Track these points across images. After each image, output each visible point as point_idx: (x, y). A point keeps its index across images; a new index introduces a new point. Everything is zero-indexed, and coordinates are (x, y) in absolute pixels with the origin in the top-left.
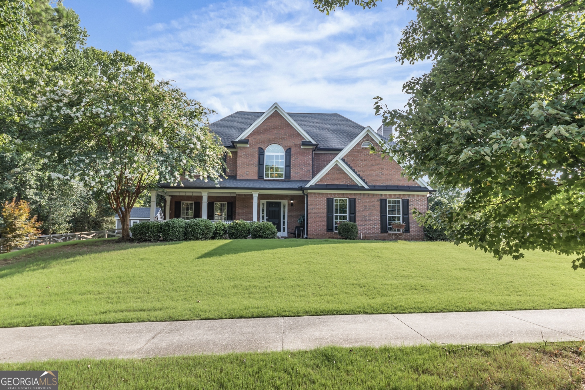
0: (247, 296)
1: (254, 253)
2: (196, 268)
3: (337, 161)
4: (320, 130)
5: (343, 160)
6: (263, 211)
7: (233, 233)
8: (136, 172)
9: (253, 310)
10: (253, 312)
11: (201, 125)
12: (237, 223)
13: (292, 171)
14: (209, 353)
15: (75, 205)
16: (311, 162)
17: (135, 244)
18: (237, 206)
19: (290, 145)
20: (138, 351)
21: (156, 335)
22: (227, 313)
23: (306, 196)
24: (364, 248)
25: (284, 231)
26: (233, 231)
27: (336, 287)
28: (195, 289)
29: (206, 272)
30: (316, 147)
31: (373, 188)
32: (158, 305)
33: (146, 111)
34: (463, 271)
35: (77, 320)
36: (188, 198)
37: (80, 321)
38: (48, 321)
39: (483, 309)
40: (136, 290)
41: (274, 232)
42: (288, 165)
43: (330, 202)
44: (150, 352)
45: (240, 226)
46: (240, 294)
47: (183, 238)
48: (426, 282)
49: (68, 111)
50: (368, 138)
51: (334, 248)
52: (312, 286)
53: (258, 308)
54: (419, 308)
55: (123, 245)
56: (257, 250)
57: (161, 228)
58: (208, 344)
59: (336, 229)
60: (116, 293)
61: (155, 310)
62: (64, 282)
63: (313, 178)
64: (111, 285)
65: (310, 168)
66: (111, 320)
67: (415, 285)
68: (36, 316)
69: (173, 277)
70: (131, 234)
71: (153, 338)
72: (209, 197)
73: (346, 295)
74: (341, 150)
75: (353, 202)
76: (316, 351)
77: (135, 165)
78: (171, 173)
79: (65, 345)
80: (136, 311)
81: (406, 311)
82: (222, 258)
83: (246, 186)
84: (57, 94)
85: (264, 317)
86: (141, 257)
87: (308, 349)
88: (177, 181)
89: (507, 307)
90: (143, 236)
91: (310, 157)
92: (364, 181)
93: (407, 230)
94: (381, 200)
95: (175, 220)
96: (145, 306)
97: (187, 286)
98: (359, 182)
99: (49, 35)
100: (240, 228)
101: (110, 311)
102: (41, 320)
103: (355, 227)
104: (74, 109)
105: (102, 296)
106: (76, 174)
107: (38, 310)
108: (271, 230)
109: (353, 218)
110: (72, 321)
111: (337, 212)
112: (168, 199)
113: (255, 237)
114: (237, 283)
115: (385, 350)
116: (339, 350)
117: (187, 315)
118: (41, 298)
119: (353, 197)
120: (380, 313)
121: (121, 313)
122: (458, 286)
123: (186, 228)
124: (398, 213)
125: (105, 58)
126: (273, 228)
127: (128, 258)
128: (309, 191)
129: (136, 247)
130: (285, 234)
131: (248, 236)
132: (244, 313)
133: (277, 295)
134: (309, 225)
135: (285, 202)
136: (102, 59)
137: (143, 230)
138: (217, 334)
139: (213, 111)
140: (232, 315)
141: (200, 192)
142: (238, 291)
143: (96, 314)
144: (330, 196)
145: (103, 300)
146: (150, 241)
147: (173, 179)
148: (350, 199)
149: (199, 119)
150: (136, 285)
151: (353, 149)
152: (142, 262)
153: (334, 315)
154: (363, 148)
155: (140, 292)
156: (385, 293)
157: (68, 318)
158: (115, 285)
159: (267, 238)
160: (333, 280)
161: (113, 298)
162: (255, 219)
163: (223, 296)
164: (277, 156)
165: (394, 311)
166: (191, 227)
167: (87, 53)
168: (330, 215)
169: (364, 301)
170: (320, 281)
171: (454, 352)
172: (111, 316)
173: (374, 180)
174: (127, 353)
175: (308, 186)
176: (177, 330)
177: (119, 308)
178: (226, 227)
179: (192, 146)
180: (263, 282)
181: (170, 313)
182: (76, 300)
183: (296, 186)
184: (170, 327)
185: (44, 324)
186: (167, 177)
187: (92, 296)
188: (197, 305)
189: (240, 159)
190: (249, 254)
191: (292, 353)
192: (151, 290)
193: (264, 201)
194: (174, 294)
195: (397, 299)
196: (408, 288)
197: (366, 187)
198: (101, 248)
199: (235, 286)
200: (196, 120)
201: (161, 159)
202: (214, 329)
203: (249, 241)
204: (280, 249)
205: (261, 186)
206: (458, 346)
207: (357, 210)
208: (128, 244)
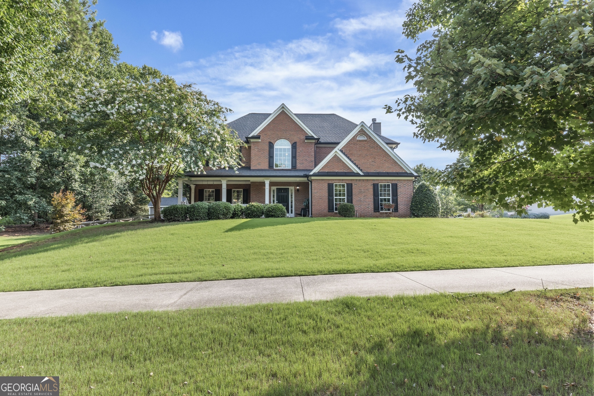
0: (266, 260)
1: (268, 228)
2: (219, 240)
3: (336, 152)
4: (320, 127)
5: (341, 151)
6: (274, 196)
7: (249, 213)
8: (163, 161)
9: (272, 271)
10: (272, 273)
11: (220, 122)
12: (253, 205)
13: (298, 161)
14: (237, 305)
15: (114, 196)
16: (313, 154)
17: (166, 223)
18: (251, 192)
19: (296, 139)
20: (172, 305)
21: (187, 292)
22: (250, 274)
23: (310, 183)
24: (362, 223)
25: (292, 213)
26: (249, 212)
27: (343, 252)
28: (220, 256)
29: (229, 243)
30: (318, 142)
31: (367, 175)
32: (188, 269)
33: (171, 108)
34: (451, 238)
35: (116, 282)
36: (210, 186)
37: (119, 283)
38: (90, 284)
39: (475, 266)
40: (168, 257)
41: (284, 212)
42: (294, 157)
43: (330, 187)
44: (183, 305)
45: (255, 207)
46: (260, 259)
47: (207, 218)
48: (420, 247)
49: (104, 108)
50: (362, 132)
51: (337, 223)
52: (322, 251)
53: (277, 269)
54: (419, 267)
55: (155, 224)
56: (271, 226)
57: (188, 210)
58: (235, 297)
59: (336, 209)
60: (151, 260)
61: (186, 272)
62: (105, 253)
63: (315, 167)
64: (146, 254)
65: (313, 159)
66: (147, 281)
67: (412, 249)
68: (79, 280)
69: (199, 247)
70: (162, 215)
71: (185, 294)
72: (227, 185)
73: (353, 258)
74: (338, 143)
75: (350, 187)
76: (336, 300)
77: (162, 156)
78: (196, 163)
79: (105, 302)
80: (169, 274)
81: (408, 269)
82: (241, 232)
83: (259, 175)
84: (94, 94)
85: (283, 276)
86: (172, 232)
87: (328, 299)
88: (200, 170)
89: (497, 265)
90: (172, 217)
91: (313, 150)
92: (359, 168)
93: (396, 209)
94: (374, 184)
95: (199, 203)
96: (176, 270)
97: (213, 254)
98: (356, 170)
99: (85, 43)
100: (255, 209)
101: (145, 275)
102: (84, 282)
103: (352, 207)
104: (109, 107)
105: (138, 262)
106: (111, 163)
107: (82, 275)
108: (281, 210)
109: (350, 200)
110: (111, 283)
111: (336, 195)
112: (193, 187)
113: (268, 216)
114: (256, 251)
115: (399, 299)
116: (358, 299)
117: (214, 276)
118: (84, 266)
119: (350, 182)
120: (386, 272)
121: (155, 276)
122: (449, 250)
123: (209, 209)
124: (389, 195)
125: (136, 72)
126: (283, 208)
127: (160, 234)
128: (313, 178)
129: (167, 225)
130: (293, 215)
131: (262, 216)
132: (265, 274)
133: (292, 259)
134: (313, 206)
135: (292, 189)
136: (133, 72)
137: (172, 212)
138: (242, 290)
139: (230, 110)
140: (254, 275)
141: (220, 181)
142: (257, 257)
143: (133, 277)
144: (330, 182)
145: (139, 266)
146: (179, 221)
147: (196, 168)
148: (347, 184)
149: (218, 117)
150: (168, 254)
151: (349, 141)
152: (172, 236)
153: (345, 273)
154: (358, 141)
155: (171, 259)
156: (386, 256)
157: (107, 281)
158: (150, 254)
159: (278, 217)
160: (340, 247)
161: (148, 264)
162: (267, 201)
163: (245, 261)
164: (285, 149)
165: (398, 270)
166: (213, 208)
167: (120, 67)
168: (331, 198)
169: (370, 263)
170: (328, 248)
171: (463, 299)
172: (146, 279)
173: (368, 168)
174: (162, 306)
175: (311, 173)
176: (206, 288)
177: (154, 272)
178: (243, 208)
179: (214, 139)
180: (278, 249)
181: (199, 274)
182: (115, 266)
183: (302, 174)
184: (199, 286)
185: (86, 286)
186: (192, 166)
187: (129, 263)
188: (222, 268)
189: (253, 152)
190: (265, 228)
191: (313, 303)
192: (181, 258)
193: (274, 188)
194: (201, 260)
195: (398, 260)
196: (406, 251)
197: (361, 174)
198: (136, 227)
199: (255, 253)
200: (215, 118)
201: (186, 150)
202: (239, 287)
203: (263, 219)
204: (291, 224)
205: (272, 174)
206: (466, 295)
207: (354, 193)
208: (160, 224)
